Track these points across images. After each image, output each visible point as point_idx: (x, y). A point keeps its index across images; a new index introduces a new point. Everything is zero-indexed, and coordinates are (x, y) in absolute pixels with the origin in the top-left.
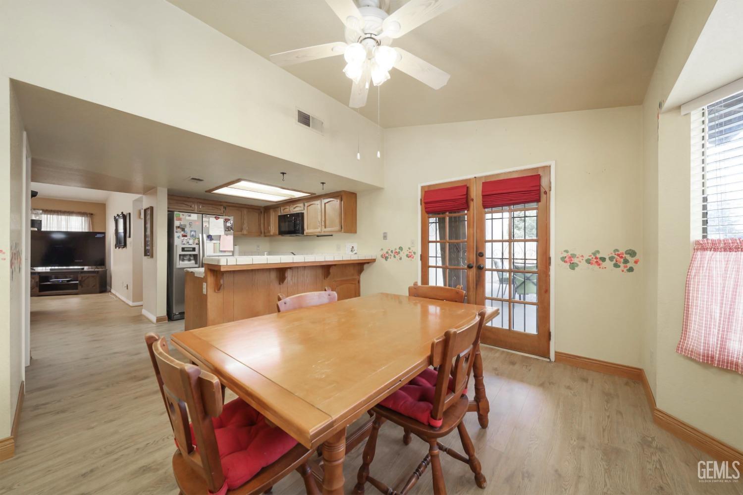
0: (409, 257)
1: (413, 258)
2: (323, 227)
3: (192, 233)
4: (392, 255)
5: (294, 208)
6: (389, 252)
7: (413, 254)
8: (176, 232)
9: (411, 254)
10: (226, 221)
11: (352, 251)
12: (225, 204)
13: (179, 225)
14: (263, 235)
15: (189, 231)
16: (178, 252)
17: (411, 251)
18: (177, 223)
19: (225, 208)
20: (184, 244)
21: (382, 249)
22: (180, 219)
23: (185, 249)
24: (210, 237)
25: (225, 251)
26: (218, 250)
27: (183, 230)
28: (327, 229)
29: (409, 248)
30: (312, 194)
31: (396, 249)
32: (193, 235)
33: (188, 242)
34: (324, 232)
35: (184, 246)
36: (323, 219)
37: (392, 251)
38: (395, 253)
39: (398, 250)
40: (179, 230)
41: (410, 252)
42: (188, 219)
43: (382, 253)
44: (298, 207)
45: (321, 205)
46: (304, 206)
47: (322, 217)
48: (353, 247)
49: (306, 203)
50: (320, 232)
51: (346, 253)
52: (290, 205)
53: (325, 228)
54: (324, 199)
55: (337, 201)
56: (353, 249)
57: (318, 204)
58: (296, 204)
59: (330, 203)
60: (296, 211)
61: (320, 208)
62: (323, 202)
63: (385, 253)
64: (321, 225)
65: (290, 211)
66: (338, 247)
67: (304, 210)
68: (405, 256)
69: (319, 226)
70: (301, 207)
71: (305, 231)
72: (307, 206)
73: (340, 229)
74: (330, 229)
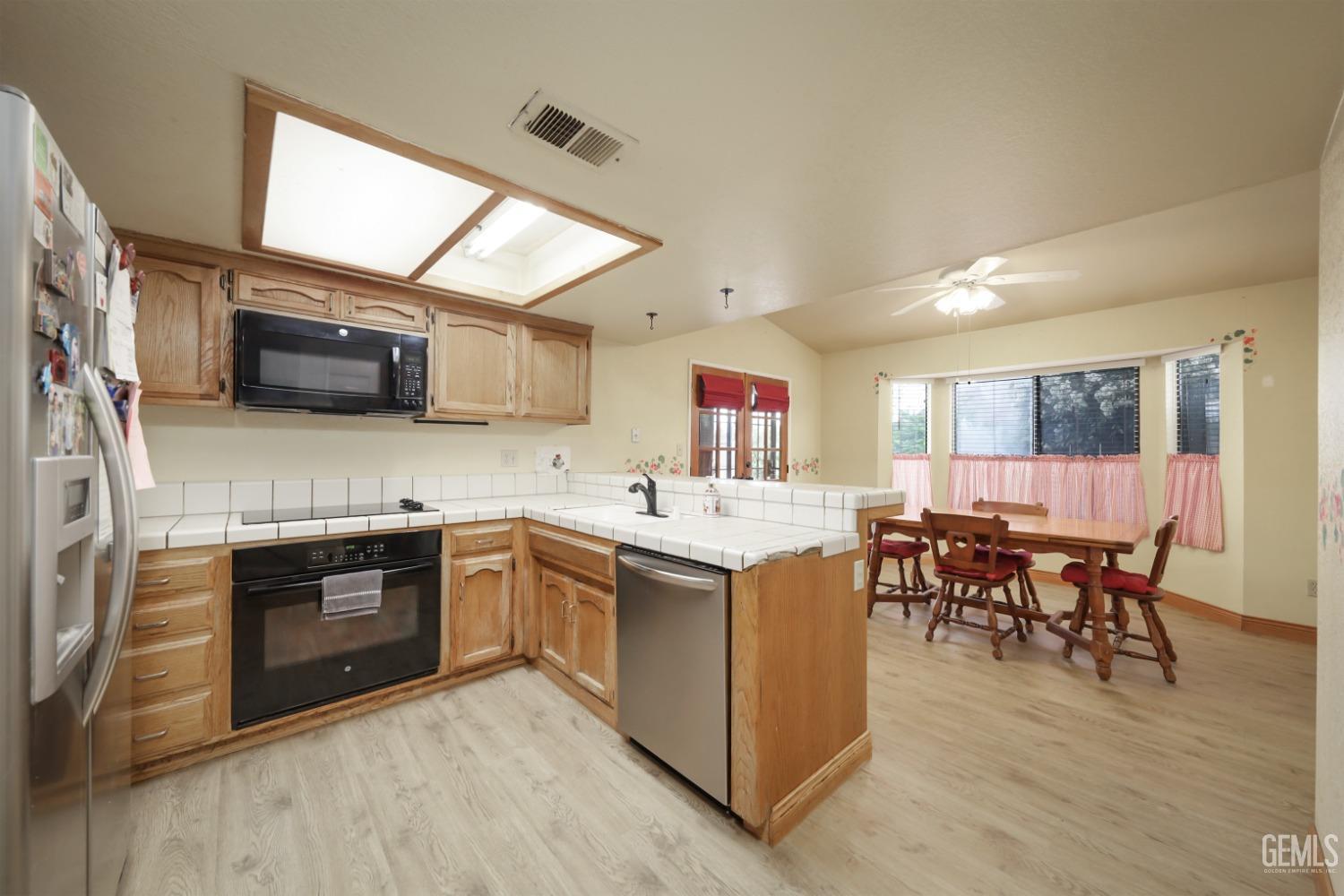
0: (673, 473)
1: (679, 473)
2: (527, 403)
4: (647, 469)
5: (360, 309)
6: (643, 466)
7: (679, 467)
9: (676, 468)
11: (555, 464)
17: (676, 462)
21: (629, 461)
28: (538, 410)
29: (675, 458)
31: (653, 460)
37: (647, 464)
38: (652, 466)
39: (657, 462)
41: (675, 465)
43: (629, 466)
44: (391, 312)
45: (517, 339)
46: (430, 319)
47: (519, 371)
48: (558, 456)
49: (442, 313)
50: (509, 416)
51: (536, 472)
52: (334, 290)
53: (533, 406)
54: (527, 326)
55: (573, 345)
56: (557, 461)
57: (506, 335)
58: (375, 298)
59: (552, 343)
60: (372, 322)
61: (513, 348)
62: (526, 334)
63: (634, 468)
64: (517, 395)
65: (332, 312)
66: (509, 457)
67: (427, 329)
68: (668, 471)
69: (508, 397)
70: (415, 319)
71: (433, 404)
72: (449, 325)
73: (584, 414)
74: (549, 412)
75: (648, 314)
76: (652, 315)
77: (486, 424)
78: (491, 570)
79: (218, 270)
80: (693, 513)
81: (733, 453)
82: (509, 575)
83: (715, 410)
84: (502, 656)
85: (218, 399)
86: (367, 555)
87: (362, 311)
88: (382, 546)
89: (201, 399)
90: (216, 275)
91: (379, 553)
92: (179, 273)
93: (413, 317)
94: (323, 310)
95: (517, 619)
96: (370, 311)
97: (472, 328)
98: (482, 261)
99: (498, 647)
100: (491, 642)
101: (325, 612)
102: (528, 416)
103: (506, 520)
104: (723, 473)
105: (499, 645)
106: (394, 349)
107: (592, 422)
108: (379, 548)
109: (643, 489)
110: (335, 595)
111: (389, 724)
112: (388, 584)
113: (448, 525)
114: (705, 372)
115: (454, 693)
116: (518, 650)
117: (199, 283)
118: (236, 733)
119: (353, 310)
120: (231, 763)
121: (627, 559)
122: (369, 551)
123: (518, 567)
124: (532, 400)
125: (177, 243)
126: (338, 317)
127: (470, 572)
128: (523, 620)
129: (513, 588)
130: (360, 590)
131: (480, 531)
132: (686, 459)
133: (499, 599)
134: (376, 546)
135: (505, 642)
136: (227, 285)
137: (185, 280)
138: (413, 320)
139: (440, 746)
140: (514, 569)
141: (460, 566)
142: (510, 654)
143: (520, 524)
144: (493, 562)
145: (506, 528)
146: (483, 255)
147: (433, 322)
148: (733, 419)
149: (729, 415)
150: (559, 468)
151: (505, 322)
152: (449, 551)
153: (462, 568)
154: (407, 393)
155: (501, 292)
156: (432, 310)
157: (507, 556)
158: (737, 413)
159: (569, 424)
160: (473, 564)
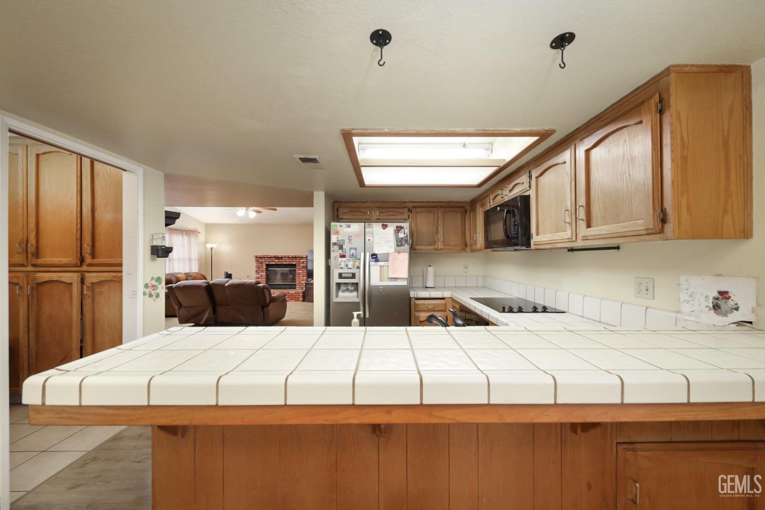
2: (582, 225)
3: (352, 251)
5: (510, 191)
8: (333, 251)
10: (399, 229)
11: (716, 307)
12: (410, 205)
13: (336, 241)
14: (468, 249)
15: (349, 249)
16: (335, 279)
18: (334, 239)
19: (410, 211)
20: (342, 268)
22: (337, 233)
23: (343, 275)
24: (375, 257)
25: (396, 278)
26: (386, 277)
27: (341, 247)
28: (593, 231)
30: (544, 136)
32: (353, 255)
33: (347, 265)
34: (585, 239)
35: (341, 271)
36: (582, 201)
40: (336, 247)
42: (347, 231)
44: (518, 185)
45: (574, 160)
47: (577, 192)
48: (722, 293)
49: (534, 170)
50: (571, 241)
53: (588, 227)
56: (721, 302)
57: (566, 162)
58: (514, 181)
60: (512, 196)
61: (570, 172)
64: (576, 219)
65: (504, 198)
67: (530, 186)
70: (524, 183)
71: (532, 239)
72: (536, 177)
74: (604, 231)
77: (618, 248)
97: (549, 170)
119: (508, 193)
124: (586, 220)
147: (532, 179)
150: (725, 315)
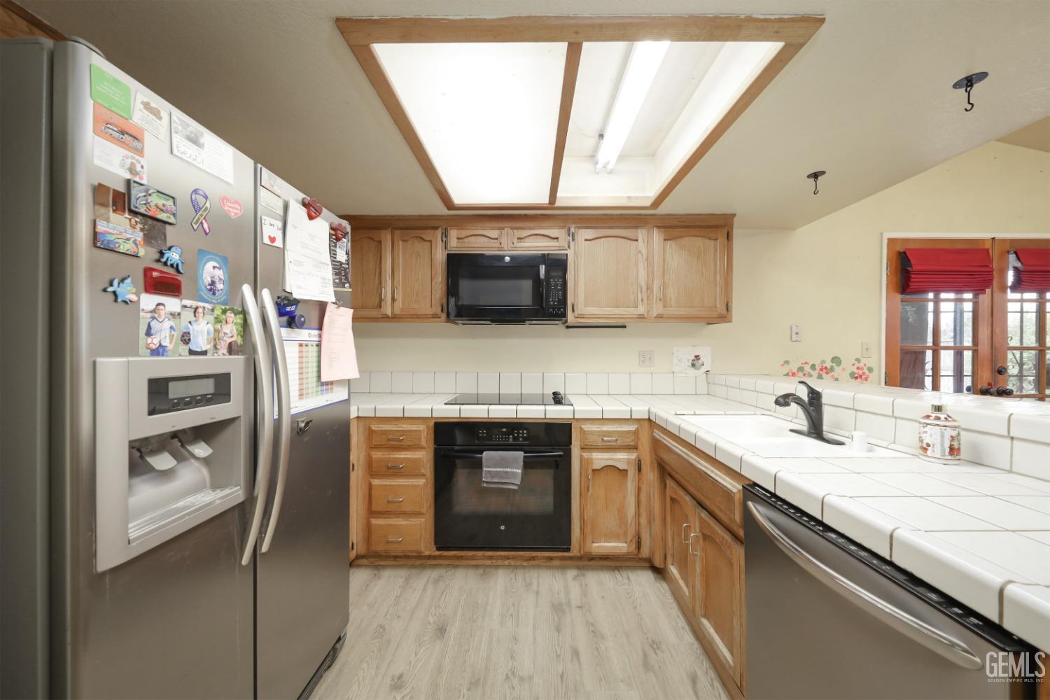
0: (856, 378)
1: (866, 379)
2: (659, 304)
4: (815, 374)
6: (807, 368)
7: (866, 370)
9: (861, 372)
11: (693, 365)
17: (861, 365)
21: (785, 362)
25: (332, 382)
28: (671, 310)
29: (858, 360)
31: (823, 362)
34: (658, 316)
37: (813, 367)
38: (821, 370)
39: (828, 364)
41: (858, 368)
43: (786, 369)
44: (542, 237)
45: (650, 242)
46: (571, 238)
47: (651, 275)
48: (697, 357)
49: (580, 230)
50: (641, 317)
51: (673, 373)
52: (502, 229)
53: (665, 307)
54: (658, 227)
55: (710, 239)
56: (696, 362)
57: (637, 240)
58: (530, 228)
59: (686, 241)
60: (528, 248)
61: (644, 251)
62: (657, 236)
63: (795, 370)
64: (648, 297)
65: (502, 246)
66: (646, 358)
67: (569, 247)
68: (846, 375)
69: (640, 299)
70: (560, 239)
71: (573, 311)
72: (586, 240)
73: (724, 311)
74: (683, 311)
75: (809, 176)
76: (815, 176)
77: (624, 327)
78: (618, 468)
79: (440, 229)
80: (893, 446)
81: (968, 355)
82: (635, 475)
83: (931, 295)
84: (628, 554)
85: (440, 318)
86: (515, 439)
87: (522, 240)
88: (525, 432)
89: (433, 318)
90: (439, 232)
91: (523, 437)
92: (421, 236)
93: (557, 238)
94: (498, 245)
95: (643, 521)
96: (527, 240)
97: (605, 239)
98: (611, 172)
99: (625, 545)
100: (616, 537)
101: (484, 479)
102: (660, 317)
103: (630, 420)
104: (947, 383)
105: (626, 543)
106: (541, 266)
107: (734, 319)
108: (523, 433)
109: (799, 401)
110: (489, 467)
111: (528, 585)
112: (527, 465)
113: (578, 419)
114: (911, 246)
115: (583, 575)
116: (645, 552)
117: (431, 241)
118: (438, 553)
119: (515, 241)
120: (435, 573)
121: (758, 511)
122: (516, 435)
123: (643, 467)
124: (664, 300)
125: (421, 218)
126: (506, 248)
127: (597, 466)
128: (649, 523)
129: (639, 490)
130: (507, 467)
131: (606, 428)
132: (877, 360)
133: (625, 498)
134: (521, 432)
135: (631, 541)
136: (444, 239)
137: (424, 240)
138: (558, 241)
139: (556, 634)
140: (640, 470)
141: (588, 459)
142: (636, 555)
143: (646, 425)
144: (619, 460)
145: (632, 428)
146: (610, 167)
147: (573, 240)
148: (968, 307)
149: (959, 301)
150: (698, 369)
151: (636, 227)
152: (579, 443)
153: (590, 461)
154: (552, 303)
155: (629, 198)
156: (572, 230)
157: (633, 456)
158: (976, 296)
159: (709, 324)
160: (600, 459)
